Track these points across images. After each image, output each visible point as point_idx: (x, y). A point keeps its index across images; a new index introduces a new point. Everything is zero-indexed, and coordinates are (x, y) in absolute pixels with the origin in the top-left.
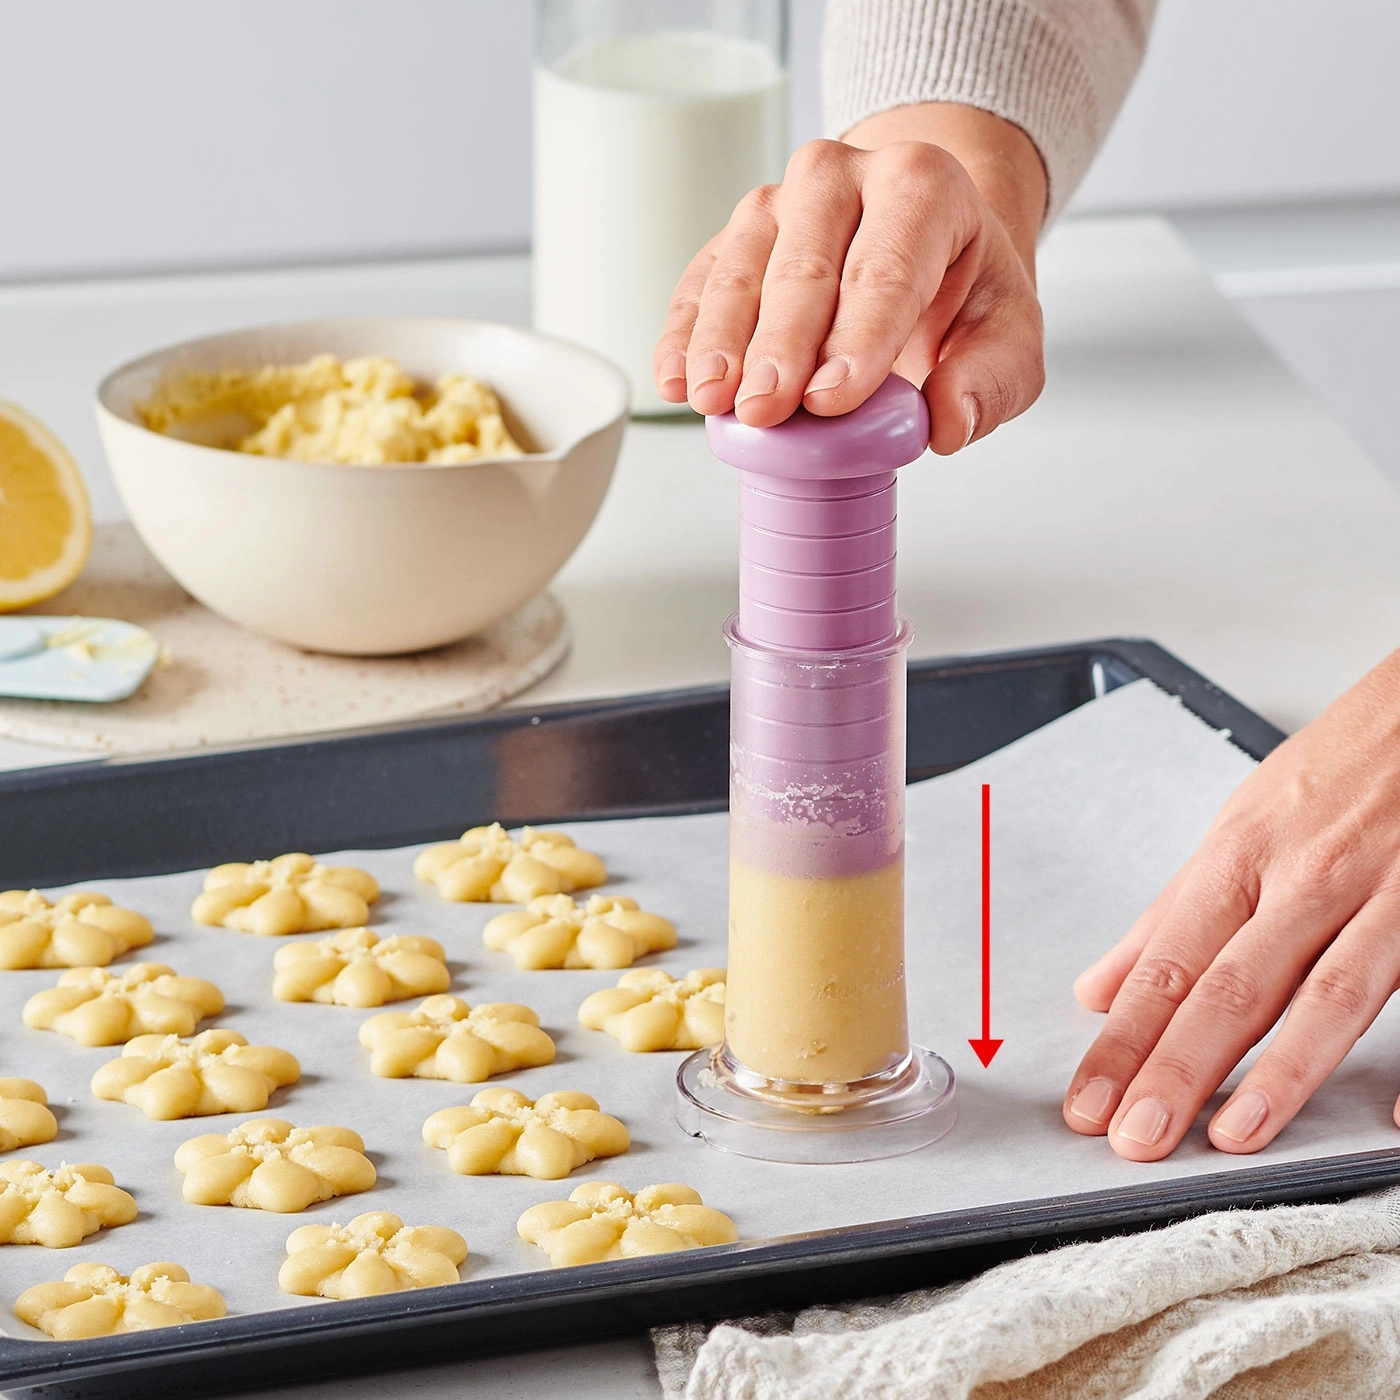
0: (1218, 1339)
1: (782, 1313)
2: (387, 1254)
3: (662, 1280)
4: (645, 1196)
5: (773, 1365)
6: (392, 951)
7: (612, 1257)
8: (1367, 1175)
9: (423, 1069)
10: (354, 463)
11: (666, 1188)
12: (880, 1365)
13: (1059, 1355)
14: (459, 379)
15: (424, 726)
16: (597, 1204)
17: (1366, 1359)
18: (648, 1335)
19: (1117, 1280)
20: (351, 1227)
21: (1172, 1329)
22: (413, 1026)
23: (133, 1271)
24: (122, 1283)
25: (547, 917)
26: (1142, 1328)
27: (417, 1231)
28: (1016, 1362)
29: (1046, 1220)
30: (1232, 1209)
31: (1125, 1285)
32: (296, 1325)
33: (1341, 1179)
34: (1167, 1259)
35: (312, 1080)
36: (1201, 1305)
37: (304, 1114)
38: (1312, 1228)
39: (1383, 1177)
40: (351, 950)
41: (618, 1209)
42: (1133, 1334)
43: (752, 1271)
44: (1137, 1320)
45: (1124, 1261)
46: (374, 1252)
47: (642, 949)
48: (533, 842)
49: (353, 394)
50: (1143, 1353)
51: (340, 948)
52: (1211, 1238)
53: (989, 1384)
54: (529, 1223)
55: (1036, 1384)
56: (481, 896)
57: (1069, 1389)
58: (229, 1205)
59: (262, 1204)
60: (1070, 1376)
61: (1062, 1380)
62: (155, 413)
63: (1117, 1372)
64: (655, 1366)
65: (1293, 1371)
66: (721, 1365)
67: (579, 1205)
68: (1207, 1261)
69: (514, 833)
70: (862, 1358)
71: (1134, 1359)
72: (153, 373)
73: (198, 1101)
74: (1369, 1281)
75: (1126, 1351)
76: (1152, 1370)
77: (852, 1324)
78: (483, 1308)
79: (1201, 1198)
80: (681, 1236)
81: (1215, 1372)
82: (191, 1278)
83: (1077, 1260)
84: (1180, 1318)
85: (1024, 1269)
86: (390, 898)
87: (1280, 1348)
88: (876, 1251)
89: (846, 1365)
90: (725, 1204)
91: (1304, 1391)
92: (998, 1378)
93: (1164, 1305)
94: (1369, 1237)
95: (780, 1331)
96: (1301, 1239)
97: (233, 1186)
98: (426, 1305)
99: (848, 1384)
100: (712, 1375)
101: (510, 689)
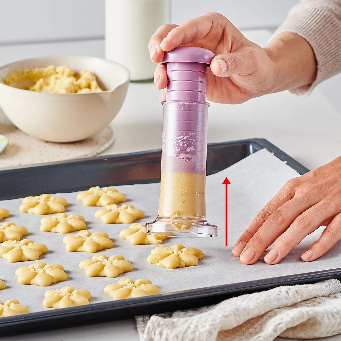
0: (282, 319)
1: (169, 312)
2: (70, 297)
3: (138, 304)
4: (137, 282)
5: (167, 326)
6: (71, 219)
7: (129, 297)
8: (320, 277)
9: (79, 249)
10: (58, 93)
11: (142, 280)
12: (195, 326)
13: (241, 323)
14: (86, 72)
15: (77, 161)
16: (125, 284)
17: (320, 324)
18: (135, 318)
19: (256, 304)
20: (61, 290)
21: (270, 317)
22: (77, 238)
23: (5, 301)
24: (2, 304)
25: (111, 210)
26: (262, 316)
27: (78, 291)
28: (230, 325)
29: (238, 288)
30: (285, 285)
31: (258, 305)
32: (44, 315)
33: (314, 278)
34: (268, 298)
35: (51, 252)
36: (277, 310)
37: (49, 261)
38: (306, 290)
39: (324, 277)
40: (61, 219)
41: (130, 285)
42: (260, 318)
43: (162, 301)
44: (261, 314)
45: (258, 299)
46: (67, 296)
47: (136, 218)
48: (107, 191)
49: (58, 75)
50: (263, 323)
51: (57, 218)
52: (280, 293)
53: (223, 331)
54: (107, 289)
55: (235, 331)
56: (94, 205)
57: (243, 332)
58: (30, 284)
59: (38, 284)
60: (244, 329)
61: (241, 330)
62: (7, 81)
63: (256, 328)
64: (136, 326)
65: (301, 327)
66: (154, 326)
67: (120, 284)
68: (279, 299)
69: (102, 189)
70: (190, 324)
71: (260, 325)
72: (7, 70)
73: (21, 258)
74: (321, 304)
75: (258, 323)
76: (265, 327)
77: (187, 315)
78: (92, 311)
79: (277, 283)
80: (146, 292)
81: (281, 328)
82: (20, 304)
83: (245, 299)
84: (272, 314)
85: (232, 301)
86: (71, 205)
87: (298, 322)
88: (194, 296)
89: (186, 326)
90: (158, 284)
91: (304, 332)
92: (225, 329)
93: (268, 310)
94: (321, 293)
95: (169, 317)
96: (303, 293)
97: (30, 280)
98: (78, 310)
99: (186, 331)
100: (151, 328)
101: (99, 151)
